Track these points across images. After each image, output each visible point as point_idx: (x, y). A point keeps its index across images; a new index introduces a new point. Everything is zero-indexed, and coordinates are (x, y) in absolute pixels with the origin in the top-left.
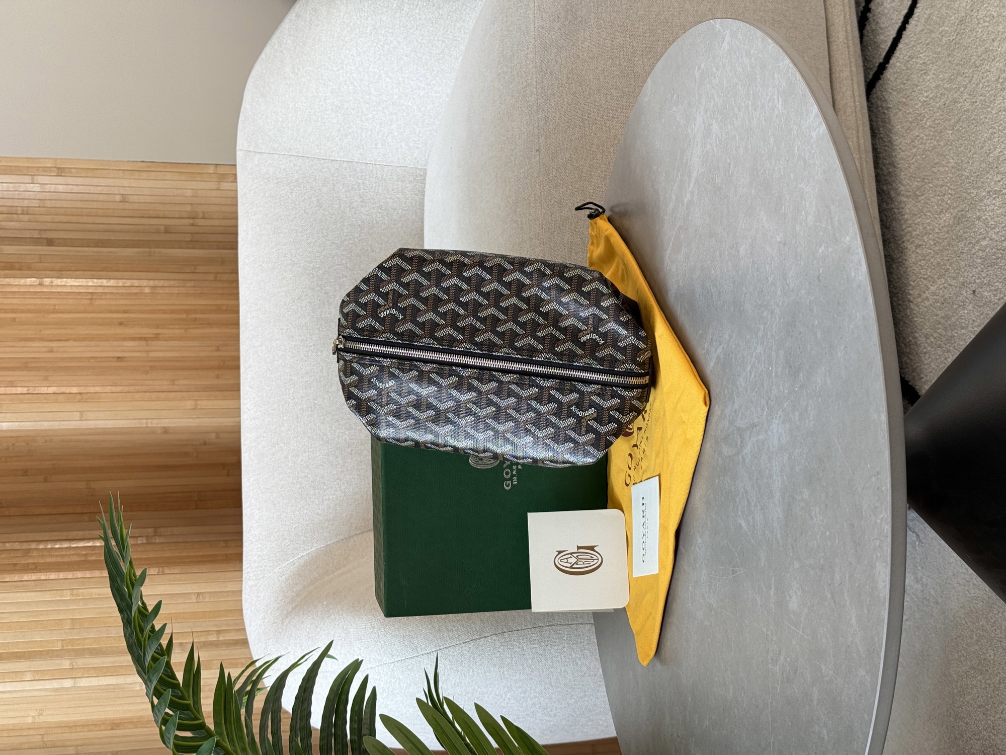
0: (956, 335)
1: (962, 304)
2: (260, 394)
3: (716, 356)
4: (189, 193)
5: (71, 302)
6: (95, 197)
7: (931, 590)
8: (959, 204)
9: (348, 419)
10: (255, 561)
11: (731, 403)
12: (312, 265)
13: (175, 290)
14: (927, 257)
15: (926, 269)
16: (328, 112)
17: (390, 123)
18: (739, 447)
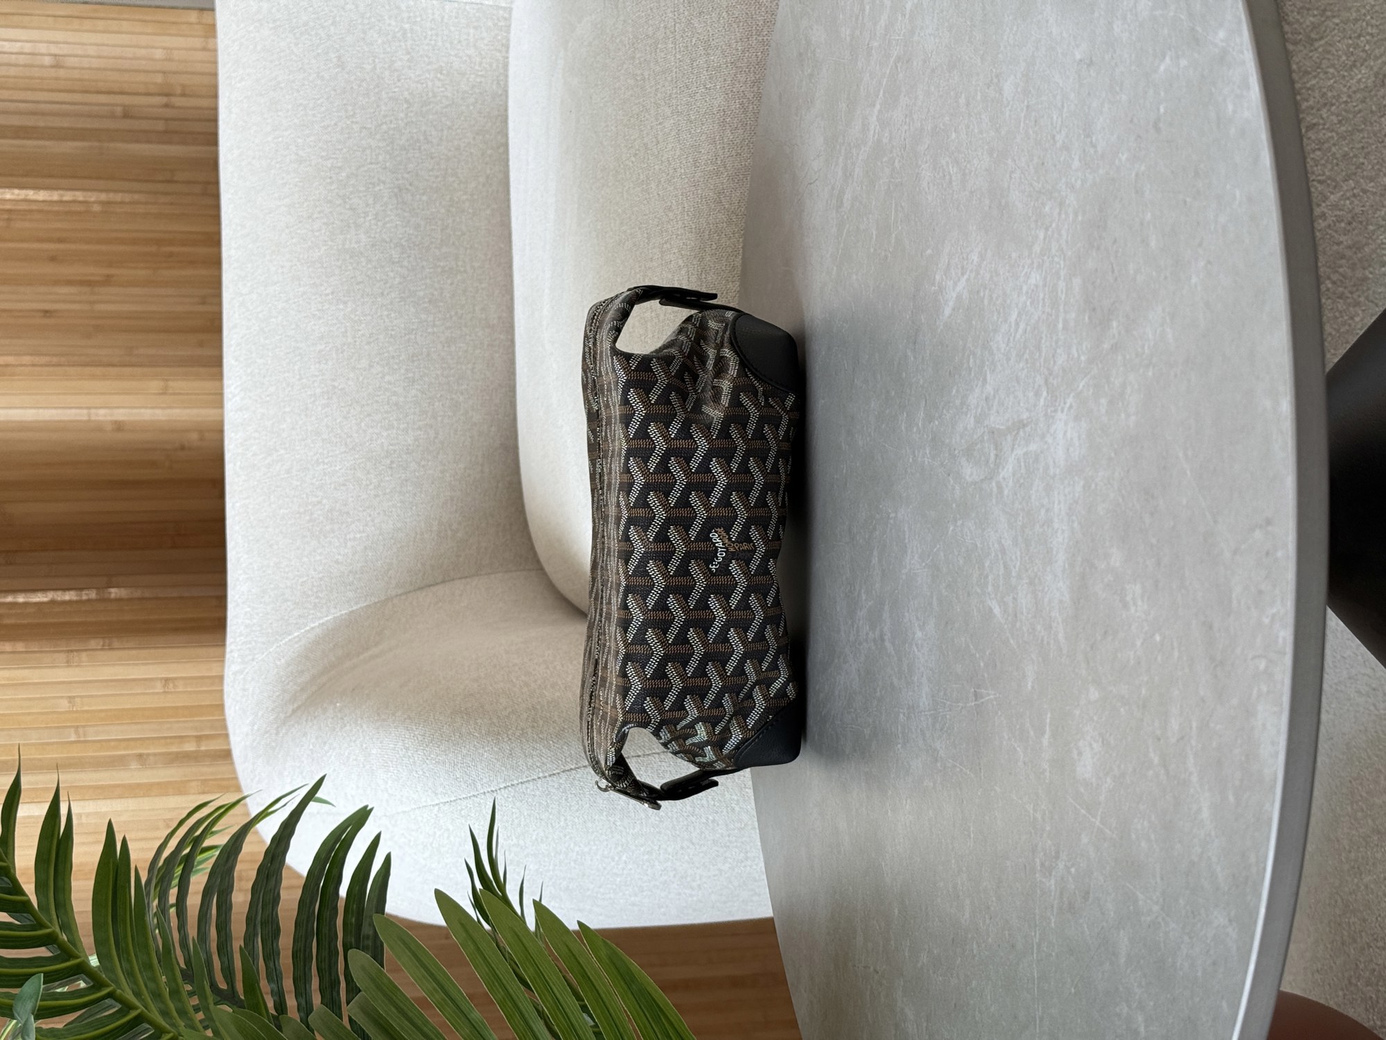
0: (1371, 276)
2: (249, 371)
3: (954, 295)
4: (159, 54)
6: (11, 59)
9: (387, 412)
10: (241, 635)
11: (980, 383)
12: (329, 164)
13: (142, 209)
14: (1326, 145)
15: (1324, 165)
18: (992, 466)
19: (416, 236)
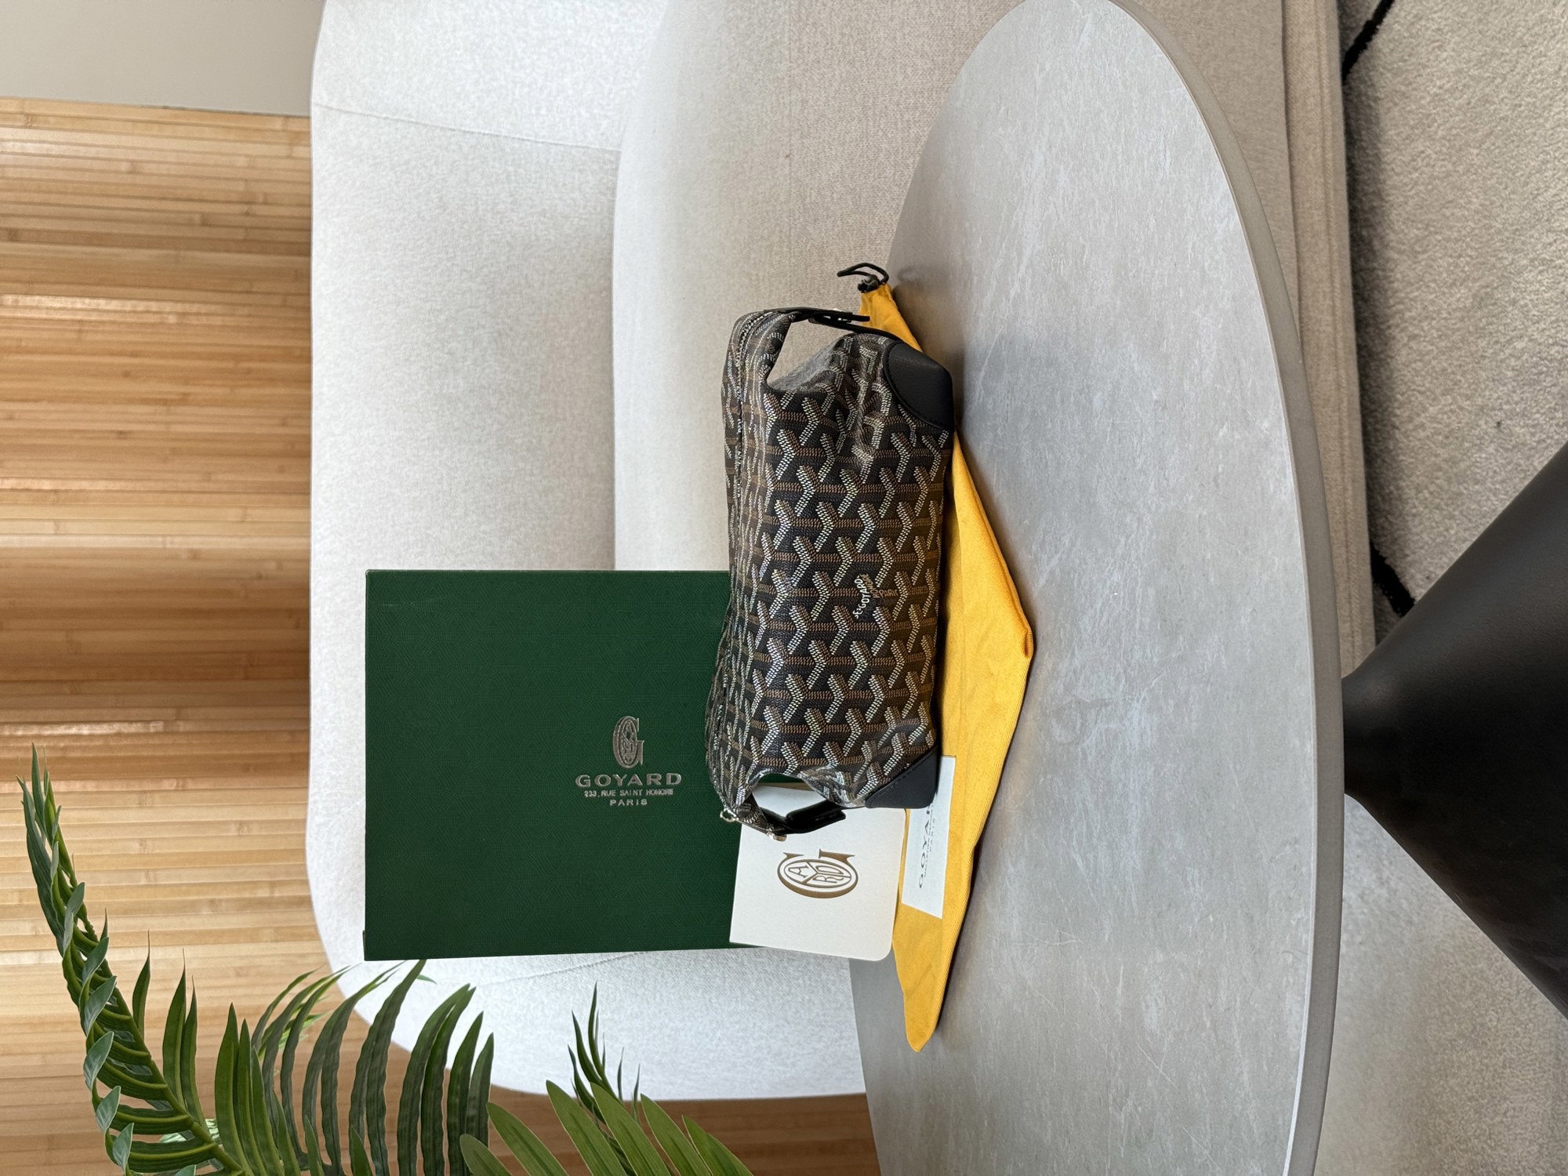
0: (1465, 492)
1: (1478, 442)
2: (340, 513)
3: (1048, 569)
4: (241, 161)
5: (45, 335)
6: (88, 164)
7: (1402, 901)
8: (1483, 275)
11: (1069, 656)
12: (428, 306)
13: (218, 321)
14: (1427, 358)
15: (1424, 376)
16: (459, 52)
17: (560, 74)
18: (1078, 732)
19: (516, 382)
